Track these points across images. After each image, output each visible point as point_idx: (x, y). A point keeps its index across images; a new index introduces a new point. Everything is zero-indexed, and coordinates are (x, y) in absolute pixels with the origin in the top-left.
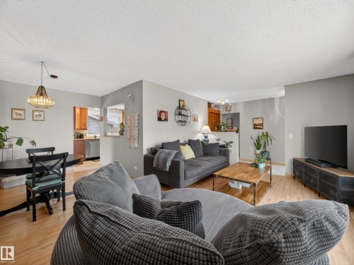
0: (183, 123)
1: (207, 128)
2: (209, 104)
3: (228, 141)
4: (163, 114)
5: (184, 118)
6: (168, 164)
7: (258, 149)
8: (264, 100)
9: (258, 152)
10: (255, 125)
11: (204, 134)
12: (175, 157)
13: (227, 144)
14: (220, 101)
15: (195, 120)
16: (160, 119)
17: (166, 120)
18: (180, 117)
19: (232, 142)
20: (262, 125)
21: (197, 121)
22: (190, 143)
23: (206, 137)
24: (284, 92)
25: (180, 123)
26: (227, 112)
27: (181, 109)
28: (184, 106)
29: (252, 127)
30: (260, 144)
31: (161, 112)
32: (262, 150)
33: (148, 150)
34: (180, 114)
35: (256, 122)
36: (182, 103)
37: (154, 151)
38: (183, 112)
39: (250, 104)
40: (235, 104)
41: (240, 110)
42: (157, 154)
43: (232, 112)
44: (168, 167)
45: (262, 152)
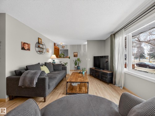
0: (41, 52)
1: (54, 56)
2: (55, 44)
3: (65, 62)
4: (26, 45)
5: (41, 50)
6: (35, 81)
7: (76, 65)
8: (78, 45)
9: (76, 66)
10: (74, 55)
11: (52, 59)
12: (41, 75)
13: (65, 64)
14: (60, 43)
15: (48, 51)
16: (23, 48)
17: (29, 49)
18: (39, 49)
19: (67, 63)
20: (77, 55)
21: (49, 52)
22: (46, 64)
23: (54, 61)
24: (87, 43)
25: (39, 53)
26: (63, 49)
27: (39, 44)
28: (41, 42)
29: (73, 56)
30: (77, 63)
31: (24, 43)
32: (77, 65)
33: (11, 72)
34: (39, 47)
35: (75, 54)
36: (40, 40)
37: (18, 73)
38: (41, 46)
39: (73, 46)
40: (66, 45)
41: (68, 48)
42: (23, 75)
43: (65, 49)
44: (35, 84)
45: (78, 67)
